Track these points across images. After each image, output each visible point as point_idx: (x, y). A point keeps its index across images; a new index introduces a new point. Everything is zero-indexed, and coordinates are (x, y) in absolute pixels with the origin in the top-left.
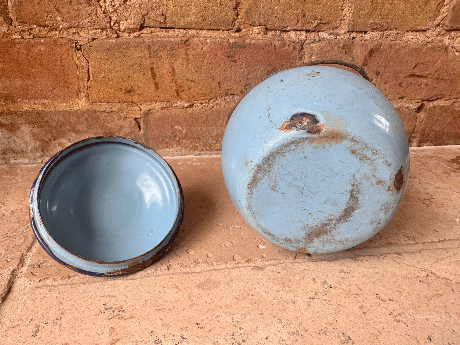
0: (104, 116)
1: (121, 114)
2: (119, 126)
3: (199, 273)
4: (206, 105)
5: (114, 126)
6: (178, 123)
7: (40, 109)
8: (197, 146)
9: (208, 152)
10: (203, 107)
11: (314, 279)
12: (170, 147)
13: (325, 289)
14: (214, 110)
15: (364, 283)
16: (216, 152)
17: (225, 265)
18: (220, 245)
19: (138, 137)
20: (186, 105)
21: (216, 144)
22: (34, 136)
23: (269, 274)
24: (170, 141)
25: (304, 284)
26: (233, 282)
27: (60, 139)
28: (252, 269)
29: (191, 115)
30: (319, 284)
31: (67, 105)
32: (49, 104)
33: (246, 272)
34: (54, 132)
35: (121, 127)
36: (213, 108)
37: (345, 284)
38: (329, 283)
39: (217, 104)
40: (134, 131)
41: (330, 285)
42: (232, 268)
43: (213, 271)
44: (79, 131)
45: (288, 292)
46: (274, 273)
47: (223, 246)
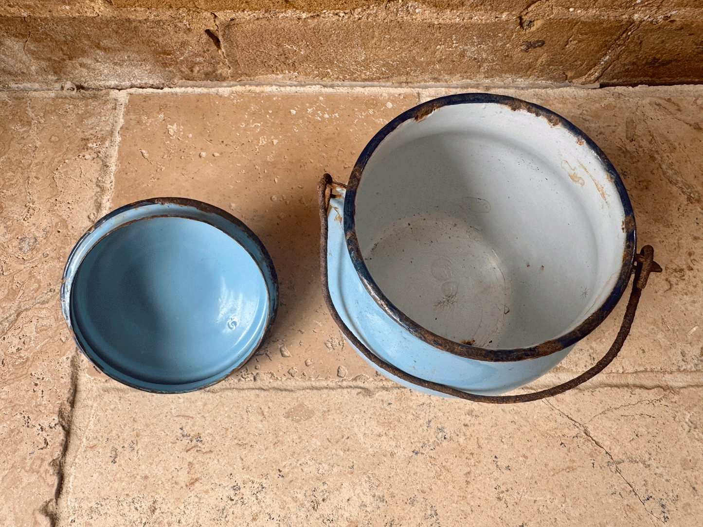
0: (148, 27)
1: (179, 24)
2: (178, 43)
3: (292, 391)
4: (346, 17)
5: (169, 41)
6: (290, 40)
7: (25, 15)
8: (328, 72)
9: (347, 83)
10: (341, 19)
11: (430, 421)
12: (278, 73)
13: (436, 440)
14: (362, 24)
15: (489, 439)
16: (362, 83)
17: (325, 382)
18: (325, 344)
19: (217, 58)
20: (304, 16)
21: (364, 72)
22: (33, 54)
23: (376, 405)
24: (277, 65)
25: (414, 429)
26: (330, 413)
27: (79, 58)
28: (358, 394)
29: (316, 30)
30: (432, 431)
31: (71, 9)
32: (37, 6)
33: (348, 399)
34: (65, 48)
35: (184, 44)
36: (360, 21)
37: (465, 435)
38: (445, 430)
39: (369, 14)
40: (208, 50)
41: (445, 434)
42: (333, 389)
43: (308, 391)
44: (109, 48)
45: (391, 438)
46: (383, 404)
47: (330, 345)
